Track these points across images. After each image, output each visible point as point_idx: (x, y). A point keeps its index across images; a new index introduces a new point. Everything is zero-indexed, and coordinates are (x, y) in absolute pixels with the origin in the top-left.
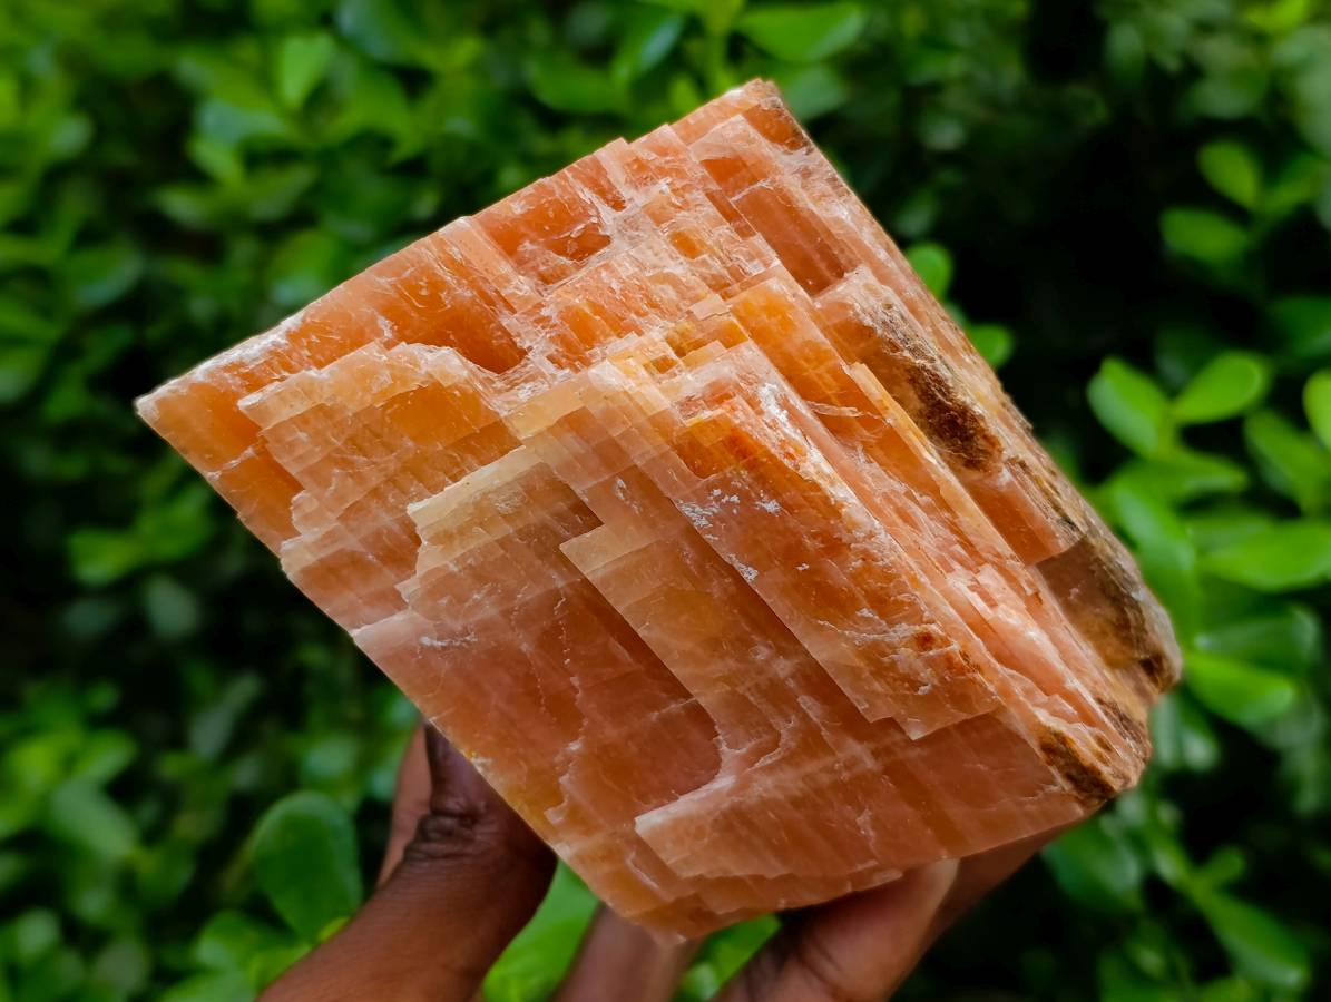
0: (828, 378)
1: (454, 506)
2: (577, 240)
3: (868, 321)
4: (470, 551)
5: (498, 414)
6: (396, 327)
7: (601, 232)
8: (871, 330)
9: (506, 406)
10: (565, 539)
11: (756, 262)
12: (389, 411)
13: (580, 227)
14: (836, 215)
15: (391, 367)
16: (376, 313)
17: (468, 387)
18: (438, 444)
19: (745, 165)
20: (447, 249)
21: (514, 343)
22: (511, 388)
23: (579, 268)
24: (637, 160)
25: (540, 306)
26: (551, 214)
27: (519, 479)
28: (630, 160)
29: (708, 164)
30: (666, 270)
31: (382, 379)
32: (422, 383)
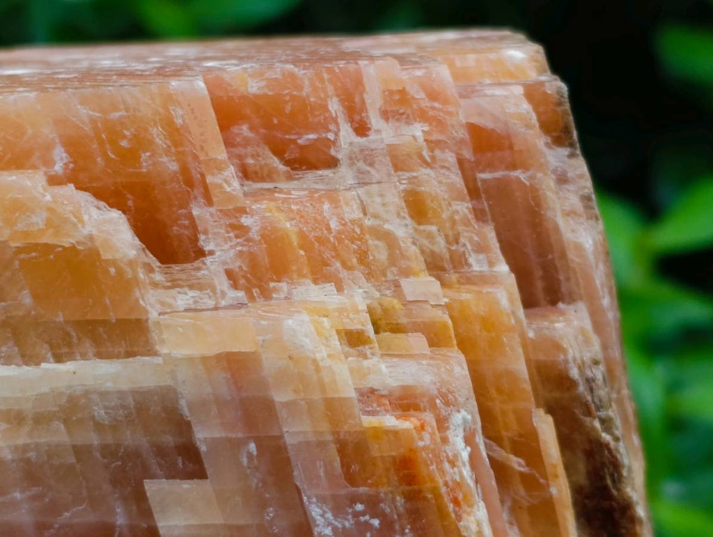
0: (511, 418)
1: (45, 389)
2: (302, 148)
3: (574, 373)
4: (37, 445)
5: (147, 312)
6: (71, 165)
7: (333, 152)
8: (572, 384)
9: (158, 306)
10: (153, 477)
11: (481, 256)
12: (22, 256)
13: (312, 136)
14: (580, 241)
15: (50, 210)
16: (57, 141)
17: (128, 270)
18: (60, 314)
19: (511, 147)
20: (171, 108)
21: (197, 240)
22: (169, 288)
23: (290, 178)
24: (403, 92)
25: (242, 211)
26: (288, 109)
27: (137, 392)
28: (394, 88)
29: (474, 129)
30: (387, 226)
31: (34, 219)
32: (78, 243)
